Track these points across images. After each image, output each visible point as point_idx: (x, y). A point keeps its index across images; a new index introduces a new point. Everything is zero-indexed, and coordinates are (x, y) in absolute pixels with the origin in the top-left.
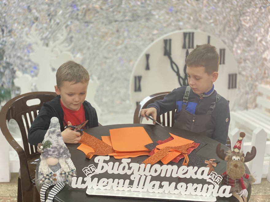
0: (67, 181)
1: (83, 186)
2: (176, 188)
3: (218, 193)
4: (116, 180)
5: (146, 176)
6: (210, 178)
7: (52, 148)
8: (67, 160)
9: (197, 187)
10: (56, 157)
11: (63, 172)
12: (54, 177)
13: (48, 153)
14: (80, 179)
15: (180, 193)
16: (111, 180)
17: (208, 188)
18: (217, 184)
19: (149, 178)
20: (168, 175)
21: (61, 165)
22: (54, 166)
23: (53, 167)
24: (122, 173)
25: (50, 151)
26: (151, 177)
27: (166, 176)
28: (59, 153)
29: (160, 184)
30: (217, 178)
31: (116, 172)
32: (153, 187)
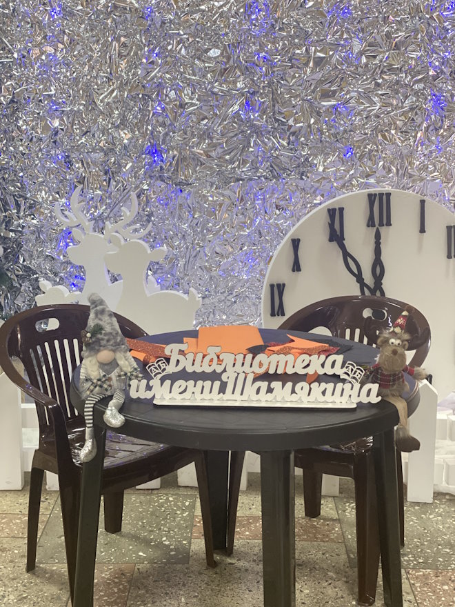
1: (149, 395)
2: (293, 391)
3: (359, 396)
4: (200, 383)
5: (246, 375)
6: (346, 373)
7: (105, 335)
8: (126, 355)
9: (326, 389)
10: (111, 350)
11: (122, 373)
14: (144, 382)
15: (300, 399)
18: (357, 381)
19: (250, 377)
21: (119, 362)
23: (106, 367)
24: (209, 370)
25: (103, 339)
27: (277, 372)
29: (269, 385)
30: (356, 372)
31: (199, 370)
32: (258, 392)
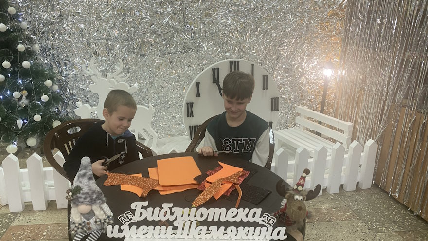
0: (103, 229)
1: (121, 235)
2: (225, 233)
3: (271, 235)
4: (157, 227)
8: (102, 206)
9: (248, 231)
11: (98, 220)
12: (88, 226)
13: (78, 200)
14: (117, 227)
15: (230, 238)
17: (261, 231)
19: (194, 224)
20: (216, 219)
23: (86, 215)
24: (164, 219)
26: (196, 222)
28: (92, 199)
29: (208, 229)
31: (157, 219)
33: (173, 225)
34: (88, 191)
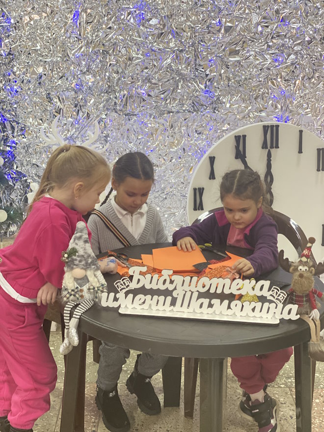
0: (96, 297)
1: (115, 305)
2: (229, 307)
3: (281, 314)
4: (156, 297)
5: (192, 292)
6: (271, 295)
7: (78, 256)
8: (96, 273)
9: (255, 307)
10: (82, 268)
11: (92, 287)
12: (81, 294)
13: (74, 263)
14: (112, 295)
15: (234, 314)
16: (149, 297)
17: (269, 308)
18: (281, 302)
19: (196, 295)
20: (219, 291)
21: (89, 279)
22: (80, 279)
23: (79, 281)
24: (163, 288)
25: (76, 260)
26: (198, 293)
27: (217, 292)
28: (87, 263)
29: (210, 302)
30: (280, 295)
31: (155, 287)
32: (201, 306)
33: (172, 296)
34: (83, 254)
